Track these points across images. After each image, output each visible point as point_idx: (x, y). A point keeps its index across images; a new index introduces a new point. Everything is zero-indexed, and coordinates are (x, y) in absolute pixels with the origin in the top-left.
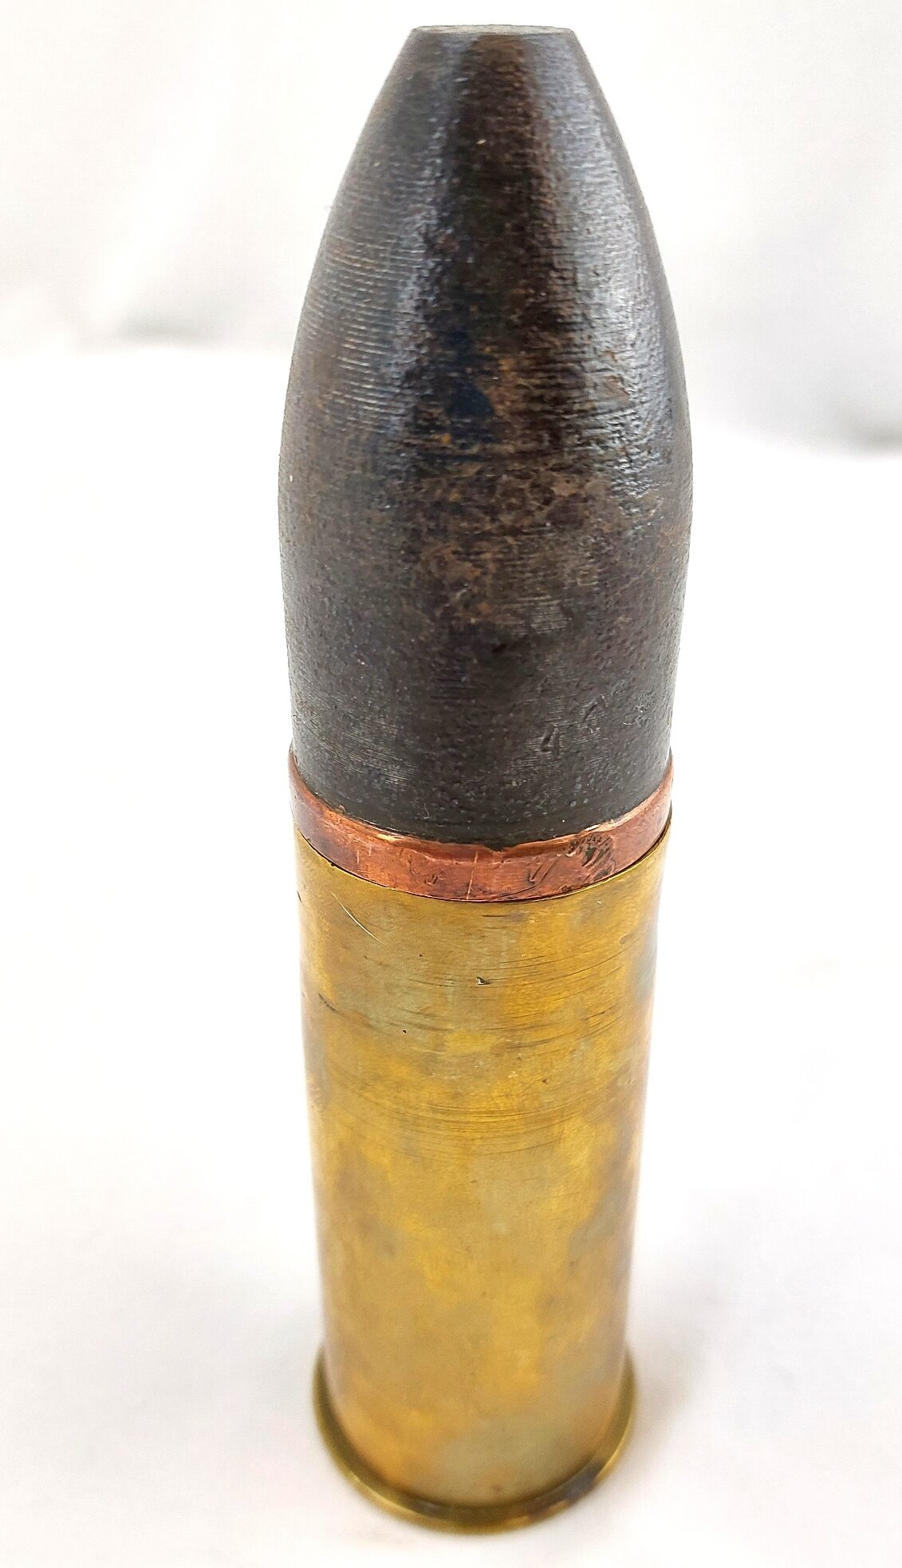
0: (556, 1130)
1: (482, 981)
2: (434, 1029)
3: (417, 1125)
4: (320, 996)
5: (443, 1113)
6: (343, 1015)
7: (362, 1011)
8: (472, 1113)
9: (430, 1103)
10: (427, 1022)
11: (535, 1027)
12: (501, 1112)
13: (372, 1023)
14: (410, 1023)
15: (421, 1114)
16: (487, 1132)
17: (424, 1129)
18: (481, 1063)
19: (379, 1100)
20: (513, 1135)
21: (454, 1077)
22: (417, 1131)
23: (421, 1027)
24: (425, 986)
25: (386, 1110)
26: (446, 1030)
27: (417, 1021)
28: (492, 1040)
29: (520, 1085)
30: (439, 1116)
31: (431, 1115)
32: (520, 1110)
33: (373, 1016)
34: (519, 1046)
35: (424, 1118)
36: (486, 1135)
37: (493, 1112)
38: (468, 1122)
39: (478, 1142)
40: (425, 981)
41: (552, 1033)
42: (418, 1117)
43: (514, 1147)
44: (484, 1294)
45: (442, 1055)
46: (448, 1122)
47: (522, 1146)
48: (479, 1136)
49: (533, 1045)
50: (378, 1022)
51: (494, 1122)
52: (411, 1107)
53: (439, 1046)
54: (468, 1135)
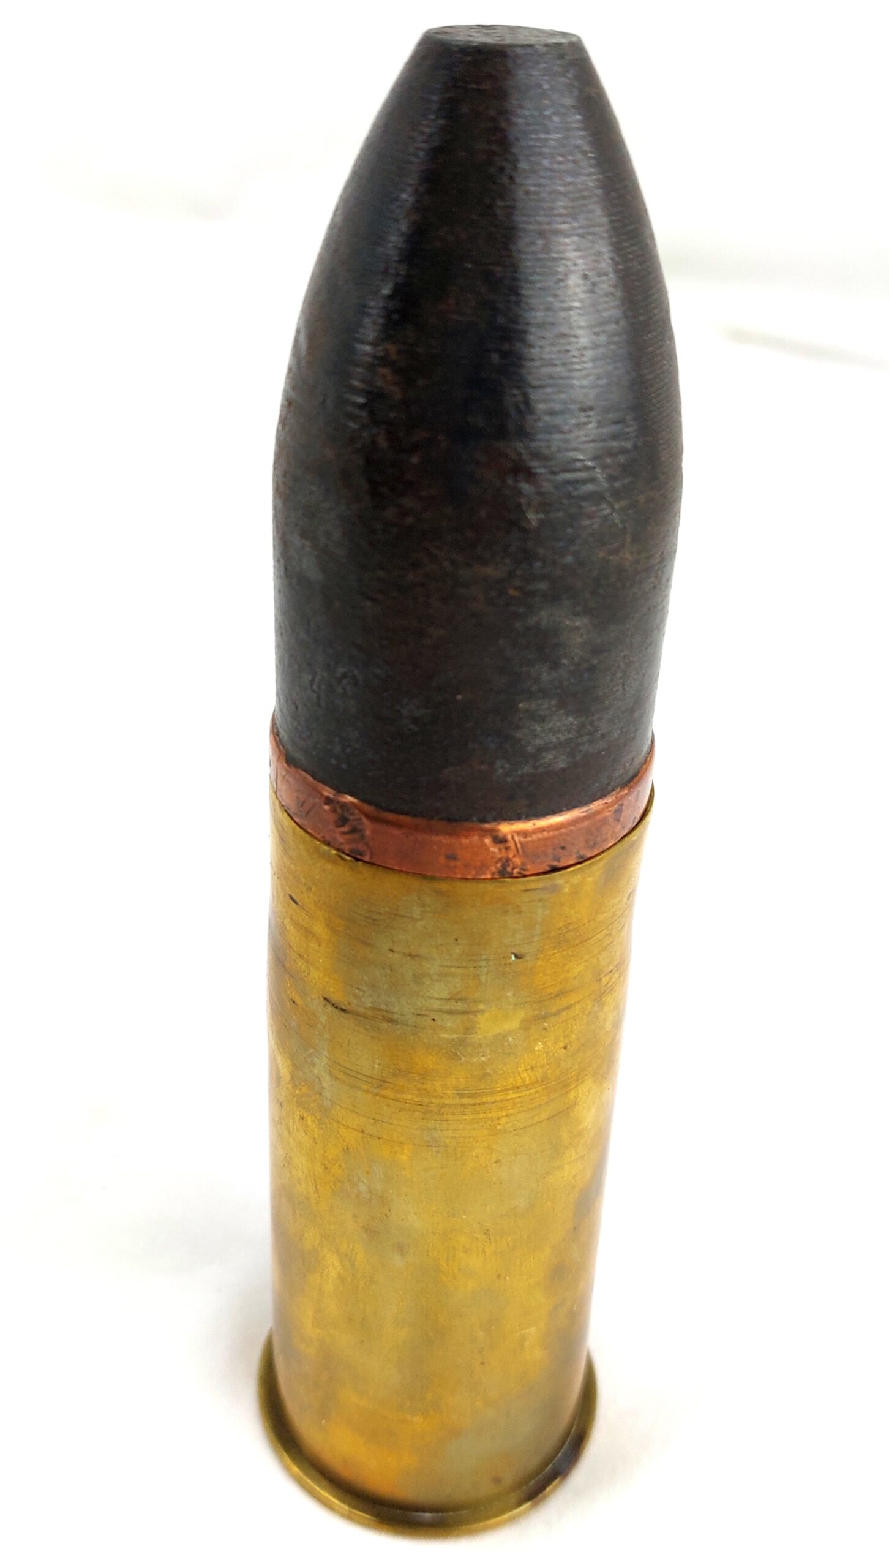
0: (572, 1095)
1: (516, 956)
2: (464, 1013)
3: (443, 1114)
4: (325, 999)
5: (469, 1097)
6: (358, 1014)
7: (383, 1007)
8: (499, 1092)
9: (456, 1089)
10: (459, 1006)
11: (561, 994)
12: (526, 1086)
13: (395, 1017)
14: (440, 1011)
15: (447, 1102)
16: (512, 1108)
17: (450, 1117)
18: (510, 1039)
19: (399, 1096)
20: (535, 1107)
21: (483, 1059)
22: (441, 1121)
23: (451, 1012)
24: (459, 971)
25: (407, 1105)
26: (478, 1011)
27: (447, 1007)
28: (521, 1014)
29: (545, 1055)
30: (465, 1101)
31: (457, 1101)
32: (544, 1080)
33: (396, 1010)
34: (545, 1017)
35: (450, 1106)
36: (511, 1111)
37: (518, 1088)
38: (496, 1102)
39: (503, 1121)
40: (458, 965)
41: (573, 998)
42: (444, 1105)
43: (536, 1119)
44: (499, 1276)
45: (475, 1038)
46: (474, 1105)
47: (543, 1116)
48: (504, 1114)
49: (558, 1013)
50: (403, 1015)
51: (520, 1097)
52: (435, 1097)
53: (469, 1029)
54: (494, 1114)
